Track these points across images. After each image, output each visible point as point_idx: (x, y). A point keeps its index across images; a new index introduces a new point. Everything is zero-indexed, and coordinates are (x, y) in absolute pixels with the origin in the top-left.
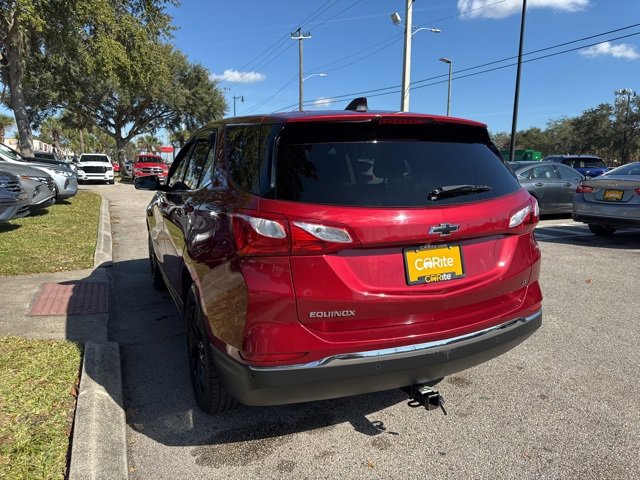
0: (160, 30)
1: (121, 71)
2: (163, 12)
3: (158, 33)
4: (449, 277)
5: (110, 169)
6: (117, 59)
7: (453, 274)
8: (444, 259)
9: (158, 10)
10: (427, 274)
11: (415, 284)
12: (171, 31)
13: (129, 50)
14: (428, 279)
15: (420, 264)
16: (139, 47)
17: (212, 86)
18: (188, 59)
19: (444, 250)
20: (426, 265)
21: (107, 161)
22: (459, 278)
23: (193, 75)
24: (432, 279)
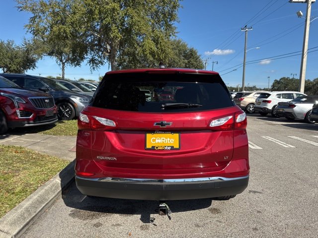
0: (171, 34)
1: (153, 54)
2: (173, 26)
3: (170, 36)
4: (169, 148)
5: (150, 96)
6: (151, 49)
7: (172, 147)
8: (168, 139)
9: (171, 25)
10: (157, 145)
11: (149, 149)
12: (176, 34)
13: (157, 44)
14: (157, 148)
15: (154, 140)
16: (161, 43)
17: (198, 57)
18: (188, 46)
19: (169, 135)
20: (157, 141)
21: (149, 93)
22: (176, 149)
23: (189, 53)
24: (159, 148)
